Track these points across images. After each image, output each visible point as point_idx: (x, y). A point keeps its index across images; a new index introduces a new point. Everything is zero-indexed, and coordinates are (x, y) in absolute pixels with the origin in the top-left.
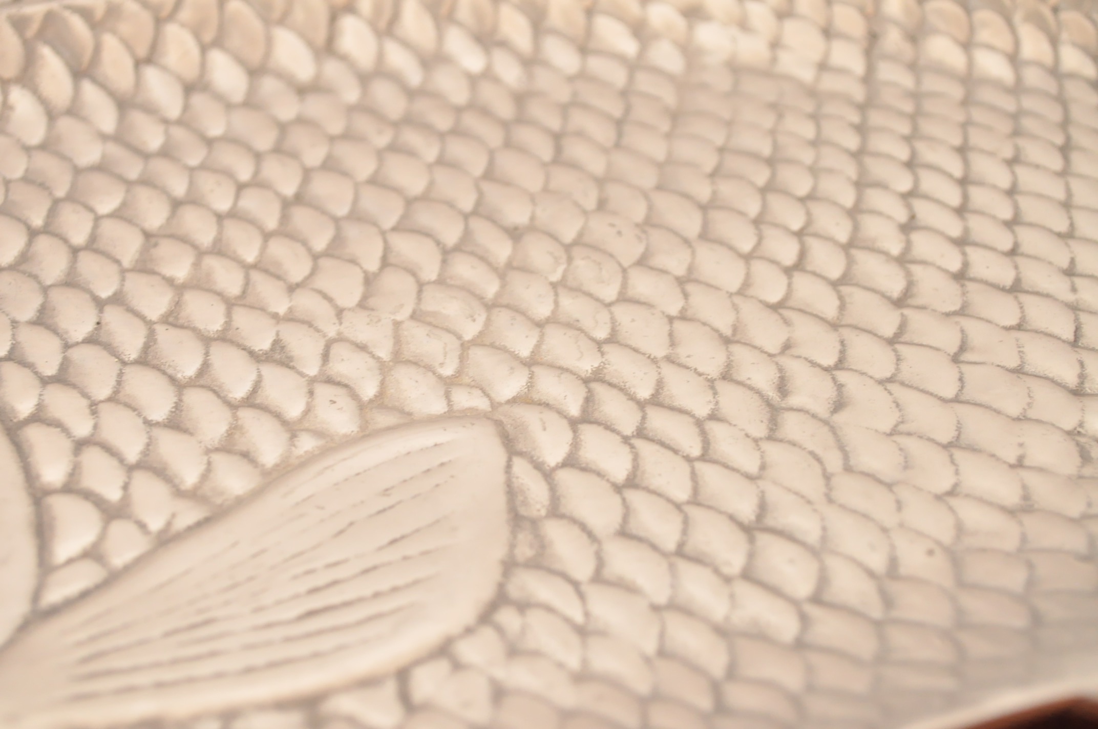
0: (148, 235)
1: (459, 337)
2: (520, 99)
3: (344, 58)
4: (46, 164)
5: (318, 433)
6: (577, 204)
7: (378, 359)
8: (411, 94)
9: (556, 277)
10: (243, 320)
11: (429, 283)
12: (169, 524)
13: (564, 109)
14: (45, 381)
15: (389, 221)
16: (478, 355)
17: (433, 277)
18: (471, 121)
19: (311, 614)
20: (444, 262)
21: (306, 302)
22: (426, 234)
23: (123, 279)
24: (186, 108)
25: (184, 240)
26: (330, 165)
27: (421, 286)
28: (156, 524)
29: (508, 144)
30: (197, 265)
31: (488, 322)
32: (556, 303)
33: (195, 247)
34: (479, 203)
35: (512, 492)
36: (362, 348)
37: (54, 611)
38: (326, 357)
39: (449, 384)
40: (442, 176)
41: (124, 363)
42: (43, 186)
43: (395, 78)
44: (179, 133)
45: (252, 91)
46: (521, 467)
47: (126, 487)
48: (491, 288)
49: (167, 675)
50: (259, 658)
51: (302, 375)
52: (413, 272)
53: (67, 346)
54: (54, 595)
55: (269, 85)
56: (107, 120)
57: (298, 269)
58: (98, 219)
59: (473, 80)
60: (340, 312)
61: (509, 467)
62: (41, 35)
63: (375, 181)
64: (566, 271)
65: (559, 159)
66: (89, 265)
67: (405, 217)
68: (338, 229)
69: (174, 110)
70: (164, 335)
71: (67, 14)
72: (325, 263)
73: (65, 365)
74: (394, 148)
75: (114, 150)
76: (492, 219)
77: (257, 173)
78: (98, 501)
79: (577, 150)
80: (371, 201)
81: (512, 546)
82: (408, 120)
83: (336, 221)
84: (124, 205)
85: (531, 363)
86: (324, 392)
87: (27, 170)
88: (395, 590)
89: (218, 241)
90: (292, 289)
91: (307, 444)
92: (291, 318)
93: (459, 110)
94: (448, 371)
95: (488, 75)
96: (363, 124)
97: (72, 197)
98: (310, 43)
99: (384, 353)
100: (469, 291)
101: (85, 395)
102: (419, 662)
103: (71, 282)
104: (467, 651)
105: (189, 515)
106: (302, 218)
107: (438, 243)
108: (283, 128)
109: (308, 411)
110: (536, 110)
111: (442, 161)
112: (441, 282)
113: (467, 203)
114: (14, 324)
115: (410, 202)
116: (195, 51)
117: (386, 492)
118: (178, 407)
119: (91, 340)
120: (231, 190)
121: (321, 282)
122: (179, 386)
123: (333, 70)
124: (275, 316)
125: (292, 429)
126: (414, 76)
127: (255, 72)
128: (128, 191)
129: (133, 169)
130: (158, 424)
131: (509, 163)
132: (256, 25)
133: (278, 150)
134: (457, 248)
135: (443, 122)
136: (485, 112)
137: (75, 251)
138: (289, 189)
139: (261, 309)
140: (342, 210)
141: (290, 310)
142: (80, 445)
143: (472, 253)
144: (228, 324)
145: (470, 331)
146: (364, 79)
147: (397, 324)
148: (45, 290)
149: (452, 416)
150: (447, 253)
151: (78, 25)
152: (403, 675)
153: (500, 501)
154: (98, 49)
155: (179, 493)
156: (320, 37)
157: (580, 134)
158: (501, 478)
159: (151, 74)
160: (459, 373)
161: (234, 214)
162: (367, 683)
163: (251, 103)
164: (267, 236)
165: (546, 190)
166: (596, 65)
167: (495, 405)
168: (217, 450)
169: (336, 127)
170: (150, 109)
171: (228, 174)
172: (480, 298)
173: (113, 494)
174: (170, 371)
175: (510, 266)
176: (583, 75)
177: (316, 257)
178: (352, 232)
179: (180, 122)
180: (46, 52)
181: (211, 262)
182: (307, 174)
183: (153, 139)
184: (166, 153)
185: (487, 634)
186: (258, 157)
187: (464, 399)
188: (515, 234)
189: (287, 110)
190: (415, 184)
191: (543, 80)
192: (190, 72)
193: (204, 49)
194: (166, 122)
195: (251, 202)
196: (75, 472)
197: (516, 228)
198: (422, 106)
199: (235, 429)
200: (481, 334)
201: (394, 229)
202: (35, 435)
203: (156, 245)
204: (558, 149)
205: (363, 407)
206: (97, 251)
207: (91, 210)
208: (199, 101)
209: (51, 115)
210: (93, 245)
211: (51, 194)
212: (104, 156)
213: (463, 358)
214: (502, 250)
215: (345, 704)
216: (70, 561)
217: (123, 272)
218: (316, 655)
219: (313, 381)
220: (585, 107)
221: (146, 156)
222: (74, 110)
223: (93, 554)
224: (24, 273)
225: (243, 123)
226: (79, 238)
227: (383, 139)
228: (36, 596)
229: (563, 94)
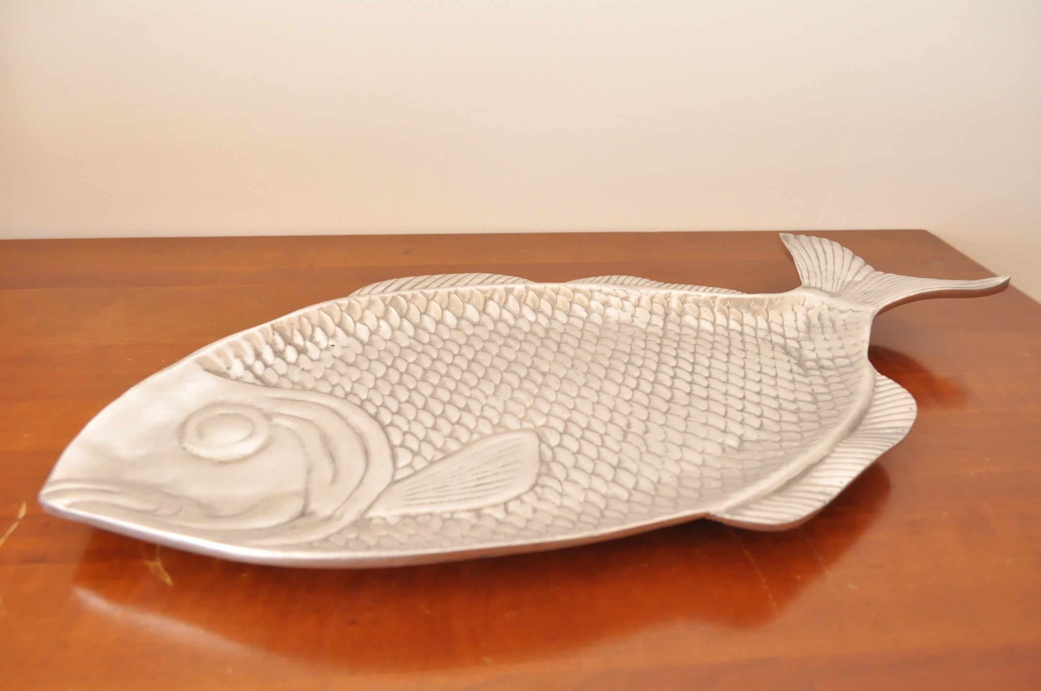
0: (424, 369)
1: (525, 406)
2: (547, 331)
3: (488, 315)
4: (391, 345)
5: (480, 433)
6: (564, 366)
7: (499, 411)
8: (510, 327)
9: (557, 388)
10: (456, 398)
11: (516, 389)
12: (433, 458)
13: (562, 334)
14: (393, 414)
15: (503, 368)
16: (531, 412)
17: (517, 387)
18: (530, 337)
19: (477, 485)
20: (521, 382)
21: (476, 393)
22: (515, 373)
23: (417, 383)
24: (436, 329)
25: (436, 371)
26: (483, 350)
27: (513, 389)
28: (429, 458)
29: (542, 345)
30: (441, 379)
31: (534, 402)
32: (557, 397)
33: (440, 374)
34: (532, 364)
35: (541, 454)
36: (494, 408)
37: (399, 481)
38: (482, 410)
39: (521, 420)
40: (520, 354)
41: (418, 409)
42: (391, 352)
43: (505, 322)
44: (434, 337)
45: (458, 325)
46: (543, 446)
47: (419, 446)
48: (535, 391)
49: (434, 500)
50: (462, 497)
51: (474, 415)
52: (510, 385)
53: (400, 403)
54: (398, 476)
55: (464, 323)
56: (411, 331)
57: (473, 382)
58: (408, 364)
59: (531, 324)
60: (487, 397)
61: (540, 446)
62: (390, 303)
63: (498, 355)
64: (560, 386)
65: (559, 350)
66: (406, 379)
67: (508, 367)
68: (486, 370)
69: (433, 330)
70: (430, 401)
71: (399, 297)
72: (481, 381)
73: (399, 409)
74: (504, 345)
75: (413, 342)
76: (537, 369)
77: (460, 351)
78: (411, 450)
79: (565, 348)
80: (497, 362)
81: (540, 469)
82: (509, 336)
83: (486, 368)
84: (417, 359)
85: (548, 415)
86: (481, 421)
87: (385, 347)
88: (503, 480)
89: (447, 372)
90: (471, 388)
91: (476, 436)
92: (471, 397)
93: (526, 333)
94: (521, 416)
95: (536, 322)
96: (495, 337)
97: (400, 357)
98: (478, 310)
99: (501, 409)
100: (529, 392)
101: (406, 418)
102: (510, 500)
103: (400, 383)
104: (526, 498)
105: (439, 456)
106: (474, 366)
107: (519, 376)
108: (468, 337)
109: (476, 426)
110: (552, 334)
111: (520, 350)
112: (519, 388)
113: (528, 364)
114: (383, 395)
115: (510, 363)
116: (440, 311)
117: (501, 451)
118: (435, 423)
119: (408, 401)
120: (451, 357)
121: (481, 387)
122: (436, 417)
123: (485, 318)
124: (466, 397)
125: (471, 432)
126: (512, 322)
127: (459, 318)
128: (418, 355)
129: (420, 348)
130: (429, 428)
131: (542, 352)
132: (461, 303)
133: (467, 344)
134: (525, 378)
135: (521, 337)
136: (535, 334)
137: (401, 374)
138: (470, 357)
139: (461, 394)
140: (488, 364)
141: (471, 395)
142: (405, 433)
143: (530, 380)
144: (451, 398)
145: (528, 404)
146: (495, 322)
147: (505, 401)
148: (392, 385)
149: (522, 430)
150: (521, 380)
151: (402, 300)
152: (506, 504)
153: (537, 456)
154: (408, 309)
155: (436, 449)
156: (481, 308)
157: (566, 343)
158: (537, 449)
159: (425, 317)
160: (525, 417)
161: (452, 364)
162: (495, 506)
163: (458, 328)
164: (463, 371)
165: (554, 360)
166: (572, 320)
167: (536, 427)
168: (447, 437)
169: (486, 338)
170: (425, 329)
171: (451, 351)
172: (532, 394)
173: (416, 448)
174: (433, 412)
175: (542, 384)
176: (568, 323)
177: (479, 379)
178: (491, 371)
179: (434, 334)
180: (392, 309)
181: (445, 379)
182: (476, 352)
183: (426, 338)
184: (430, 343)
185: (532, 494)
186: (460, 346)
187: (526, 425)
188: (544, 374)
189: (470, 331)
190: (512, 357)
191: (555, 324)
192: (438, 318)
193: (443, 310)
194: (430, 333)
195: (458, 360)
196: (403, 441)
197: (544, 373)
198: (514, 331)
199: (453, 431)
200: (532, 405)
201: (505, 371)
202: (390, 430)
203: (427, 373)
204: (559, 348)
205: (494, 426)
206: (409, 374)
207: (406, 361)
208: (440, 327)
209: (393, 330)
210: (407, 372)
211: (393, 355)
212: (410, 344)
213: (526, 412)
214: (539, 379)
215: (488, 511)
216: (403, 467)
217: (417, 381)
218: (479, 497)
219: (478, 417)
220: (568, 334)
221: (424, 344)
222: (400, 328)
223: (410, 465)
224: (385, 379)
225: (455, 335)
226: (403, 369)
227: (501, 342)
228: (393, 476)
229: (562, 330)
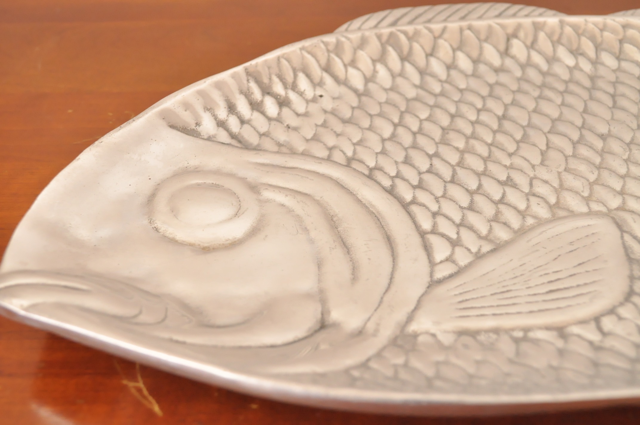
0: (443, 129)
1: (588, 180)
2: (592, 78)
3: (513, 57)
5: (534, 217)
6: (628, 126)
7: (554, 187)
8: (544, 74)
9: (625, 157)
10: (492, 167)
11: (569, 156)
12: (479, 250)
13: (614, 84)
14: (414, 187)
15: (546, 129)
16: (597, 188)
17: (571, 154)
18: (572, 87)
19: (552, 291)
20: (574, 147)
21: (517, 161)
22: (565, 135)
23: (437, 147)
24: (449, 75)
25: (459, 131)
26: (514, 103)
27: (566, 157)
28: (474, 249)
29: (591, 98)
30: (467, 143)
31: (599, 175)
32: (628, 168)
33: (464, 135)
34: (584, 123)
35: (626, 248)
36: (546, 182)
37: (440, 281)
38: (531, 185)
39: (587, 200)
40: (565, 110)
41: (445, 182)
42: (395, 106)
43: (536, 67)
44: (447, 86)
45: (475, 70)
46: (627, 237)
47: (458, 233)
48: (597, 160)
49: (498, 311)
50: (534, 308)
51: (522, 192)
52: (561, 151)
53: (420, 173)
54: (438, 275)
55: (482, 68)
56: (416, 78)
57: (511, 147)
58: (421, 121)
59: (571, 69)
60: (533, 166)
61: (622, 237)
62: (388, 42)
63: (535, 111)
64: (629, 155)
65: (616, 106)
66: (422, 141)
67: (552, 127)
68: (524, 130)
69: (444, 77)
70: (459, 171)
71: (398, 33)
72: (521, 145)
73: (421, 181)
74: (540, 97)
75: (422, 92)
76: (591, 130)
77: (484, 105)
78: (448, 238)
79: (623, 102)
80: (537, 120)
82: (543, 86)
83: (523, 127)
84: (430, 115)
85: (622, 193)
86: (533, 199)
87: (387, 99)
88: (585, 284)
89: (473, 133)
90: (510, 155)
91: (530, 221)
92: (511, 167)
93: (566, 82)
94: (586, 194)
95: (577, 67)
96: (526, 86)
97: (407, 111)
98: (498, 51)
99: (556, 184)
100: (587, 161)
101: (432, 193)
102: (603, 315)
103: (415, 146)
104: (623, 312)
105: (486, 247)
106: (507, 125)
107: (570, 139)
108: (491, 86)
109: (528, 207)
110: (601, 84)
111: (563, 104)
112: (574, 156)
113: (579, 123)
114: (396, 162)
115: (553, 121)
116: (451, 52)
117: (571, 243)
118: (472, 201)
119: (429, 172)
120: (475, 112)
121: (522, 152)
122: (470, 194)
123: (509, 62)
124: (505, 166)
125: (522, 215)
126: (544, 67)
127: (476, 62)
128: (431, 110)
129: (431, 101)
130: (465, 208)
131: (593, 106)
132: (476, 41)
133: (491, 95)
134: (578, 142)
135: (561, 87)
136: (578, 83)
137: (414, 134)
138: (500, 113)
139: (498, 162)
140: (525, 123)
141: (511, 164)
142: (434, 215)
143: (585, 145)
144: (486, 168)
145: (592, 178)
146: (523, 67)
147: (559, 173)
148: (406, 149)
149: (591, 213)
150: (575, 144)
151: (402, 38)
153: (622, 251)
154: (411, 48)
155: (480, 237)
156: (502, 47)
157: (623, 95)
158: (620, 241)
159: (433, 61)
160: (591, 195)
161: (477, 122)
162: (583, 322)
163: (475, 75)
164: (495, 132)
165: (613, 119)
167: (610, 210)
168: (492, 221)
169: (515, 87)
170: (434, 76)
171: (472, 105)
172: (594, 164)
173: (453, 236)
174: (465, 187)
175: (603, 150)
177: (518, 142)
178: (531, 132)
179: (446, 81)
180: (390, 49)
181: (472, 142)
182: (506, 106)
183: (437, 88)
184: (442, 94)
186: (483, 98)
187: (595, 207)
188: (603, 137)
189: (492, 78)
190: (555, 114)
191: (602, 70)
192: (449, 61)
193: (454, 50)
194: (440, 81)
195: (484, 117)
196: (435, 225)
197: (603, 135)
198: (549, 80)
199: (498, 213)
200: (597, 180)
201: (549, 132)
202: (415, 209)
203: (448, 133)
204: (615, 102)
205: (551, 207)
206: (423, 134)
207: (417, 117)
208: (453, 73)
209: (393, 76)
210: (420, 132)
211: (399, 109)
212: (417, 95)
213: (591, 189)
214: (599, 144)
215: (575, 330)
216: (442, 262)
217: (437, 144)
218: (558, 308)
219: (527, 194)
220: (623, 83)
221: (435, 95)
222: (402, 74)
223: (450, 260)
224: (395, 141)
225: (474, 83)
226: (415, 129)
227: (536, 93)
228: (431, 275)
229: (612, 77)
